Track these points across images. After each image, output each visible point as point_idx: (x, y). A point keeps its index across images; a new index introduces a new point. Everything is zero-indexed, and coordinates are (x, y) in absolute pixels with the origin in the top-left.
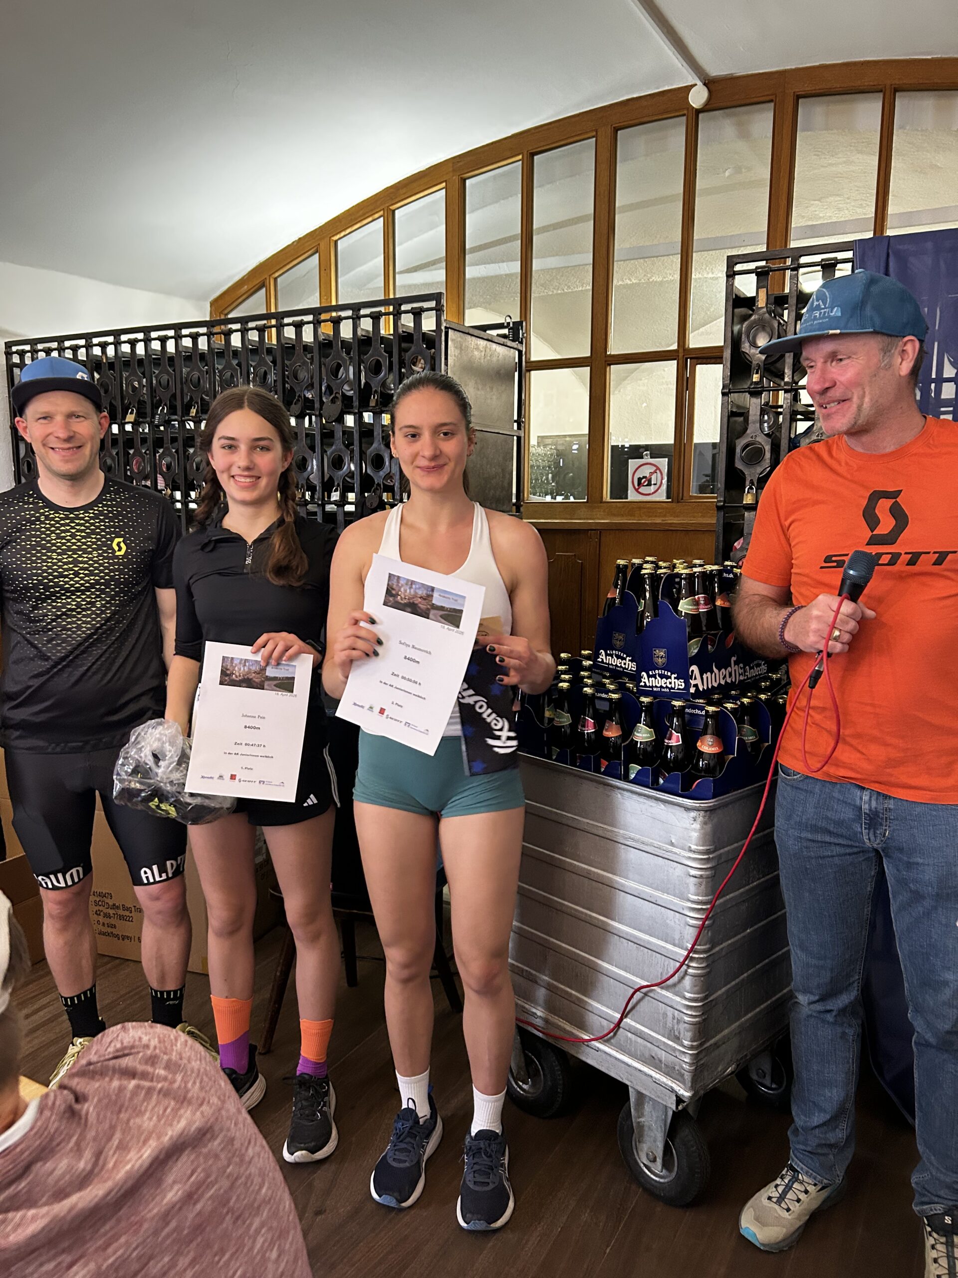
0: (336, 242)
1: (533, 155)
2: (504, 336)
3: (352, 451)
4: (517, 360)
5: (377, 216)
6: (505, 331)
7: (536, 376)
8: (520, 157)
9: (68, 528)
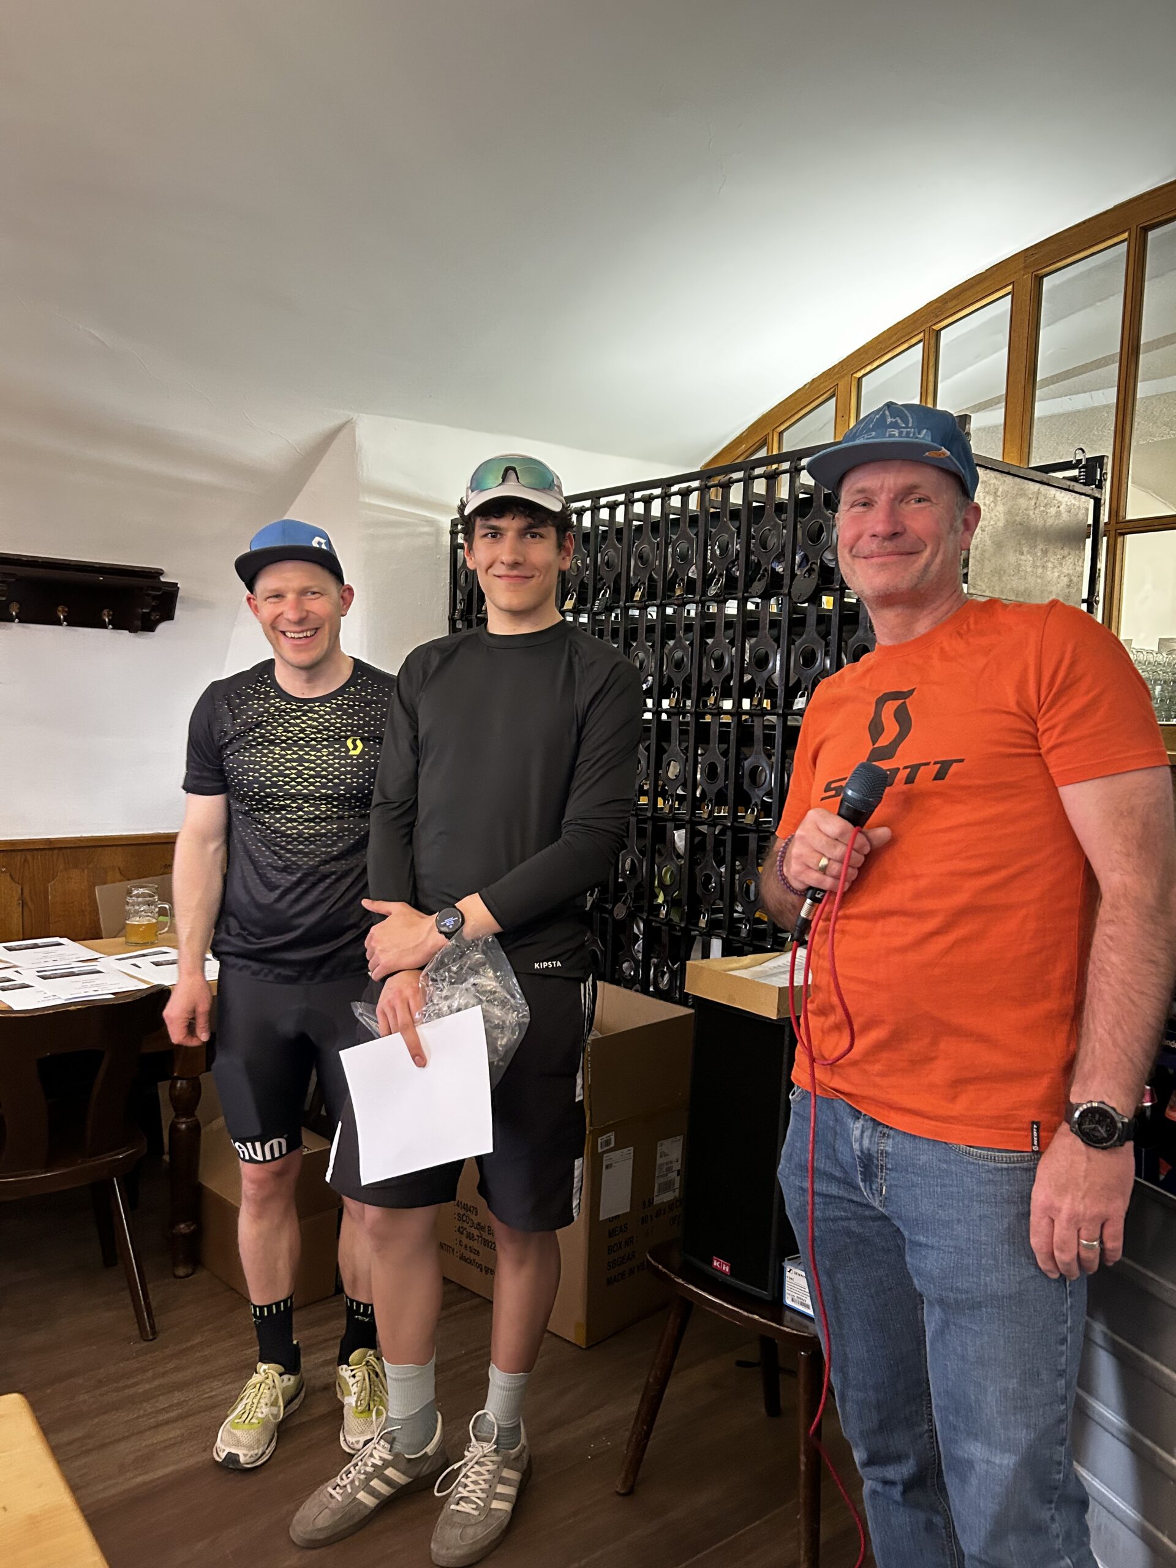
9: (298, 721)
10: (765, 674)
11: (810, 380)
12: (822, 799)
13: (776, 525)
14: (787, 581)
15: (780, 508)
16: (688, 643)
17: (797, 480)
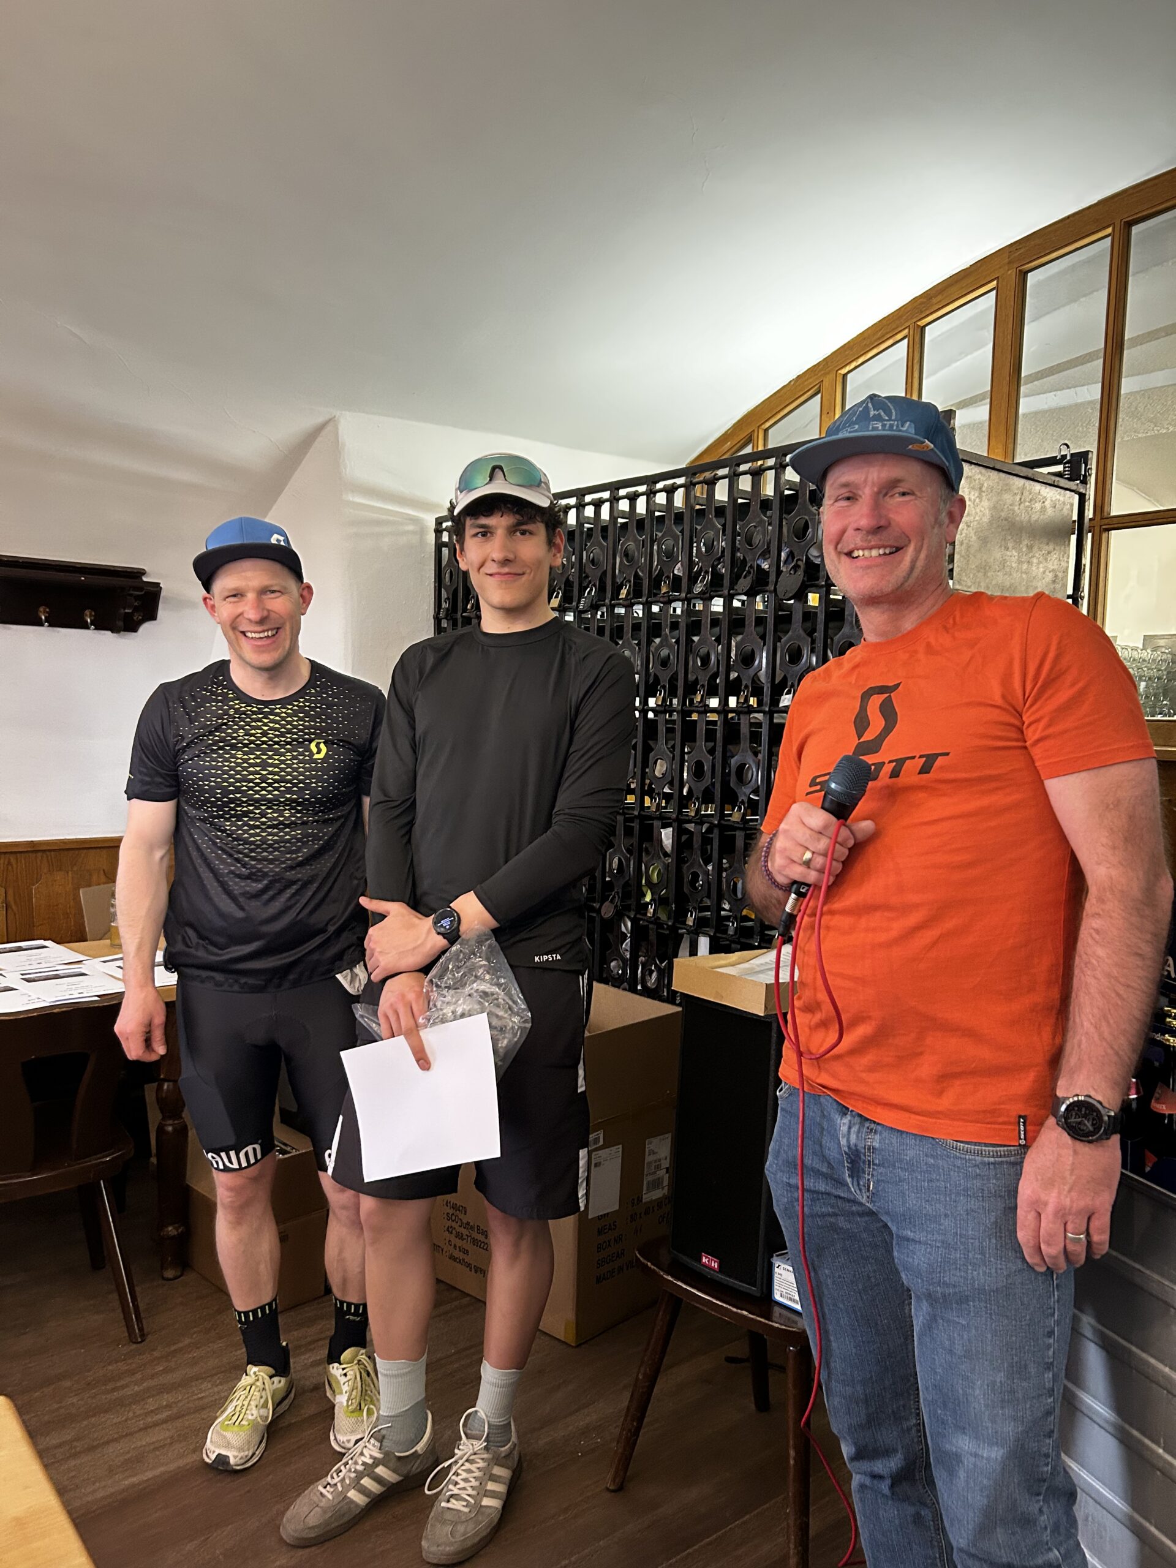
9: (260, 724)
10: (751, 672)
11: (795, 377)
12: (808, 794)
13: (762, 521)
14: (772, 577)
15: (766, 504)
16: (674, 640)
17: (782, 476)
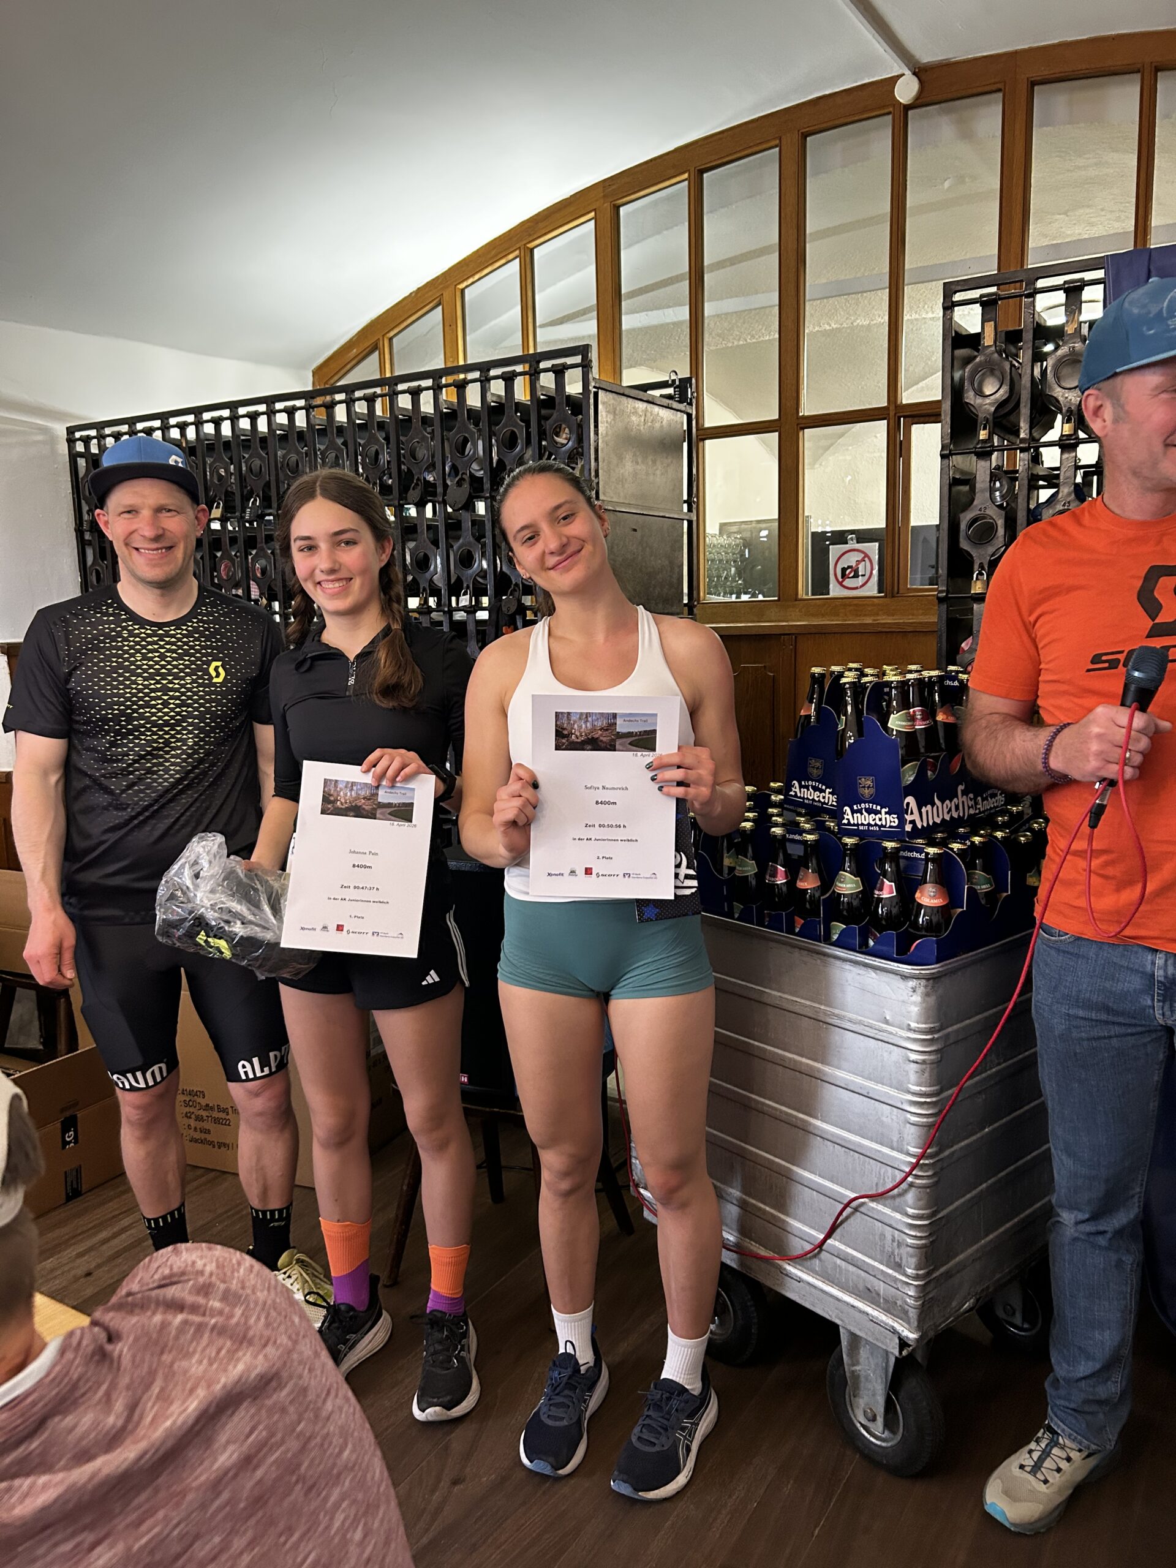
0: (463, 291)
1: (702, 172)
2: (669, 397)
3: (484, 545)
4: (685, 428)
5: (511, 257)
6: (670, 391)
7: (711, 446)
8: (686, 176)
